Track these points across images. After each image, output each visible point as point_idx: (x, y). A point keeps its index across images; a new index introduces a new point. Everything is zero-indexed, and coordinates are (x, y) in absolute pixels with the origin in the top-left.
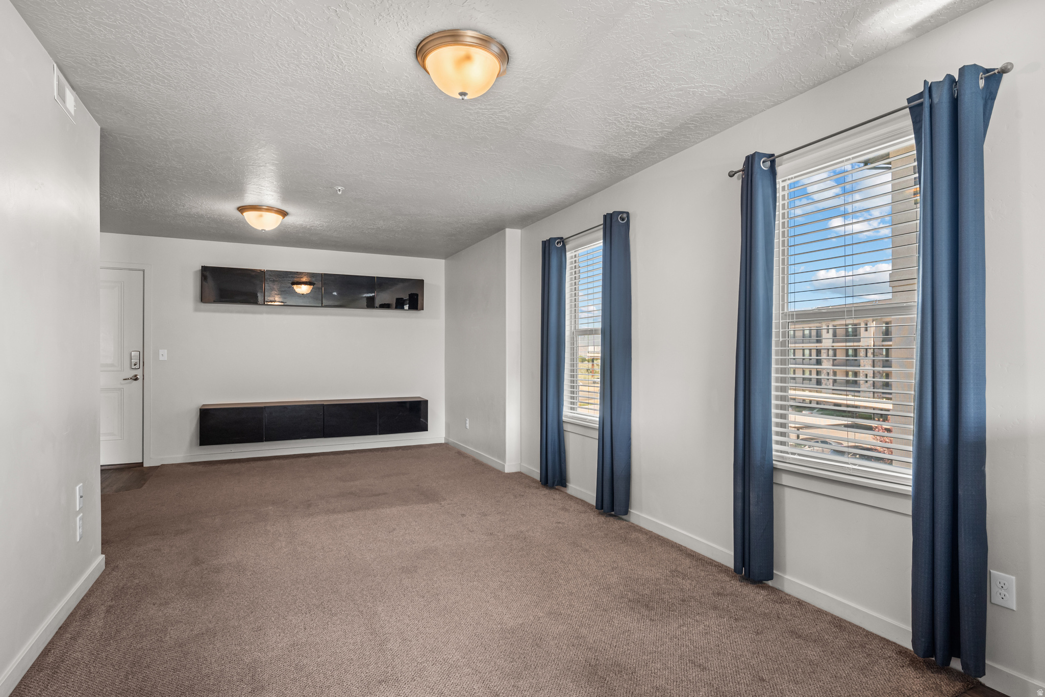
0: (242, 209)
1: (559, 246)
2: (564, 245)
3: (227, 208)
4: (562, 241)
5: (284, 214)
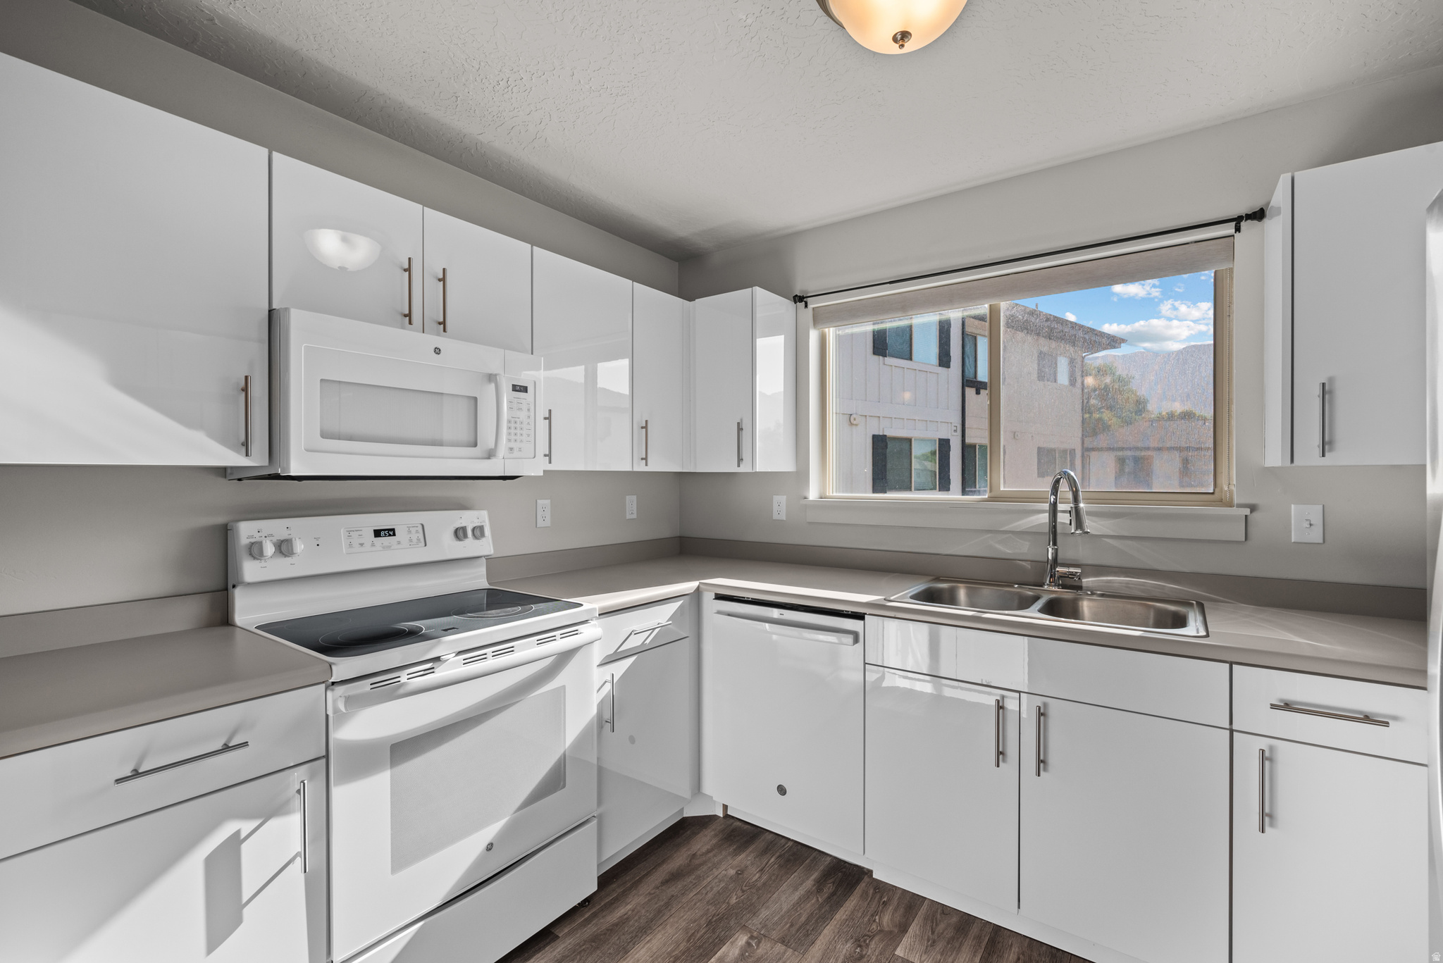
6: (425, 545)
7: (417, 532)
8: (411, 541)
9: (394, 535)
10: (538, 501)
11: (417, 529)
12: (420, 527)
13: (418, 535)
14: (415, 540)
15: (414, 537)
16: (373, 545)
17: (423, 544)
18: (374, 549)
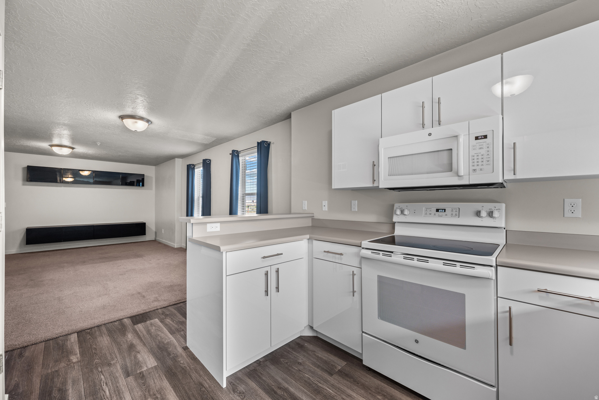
0: (52, 146)
1: (193, 167)
2: (194, 167)
3: (44, 145)
4: (194, 165)
5: (73, 148)
6: (459, 217)
7: (456, 211)
8: (452, 214)
9: (445, 211)
10: (565, 200)
11: (456, 210)
12: (458, 209)
13: (456, 212)
14: (454, 215)
15: (454, 213)
16: (435, 215)
17: (458, 217)
18: (435, 216)
